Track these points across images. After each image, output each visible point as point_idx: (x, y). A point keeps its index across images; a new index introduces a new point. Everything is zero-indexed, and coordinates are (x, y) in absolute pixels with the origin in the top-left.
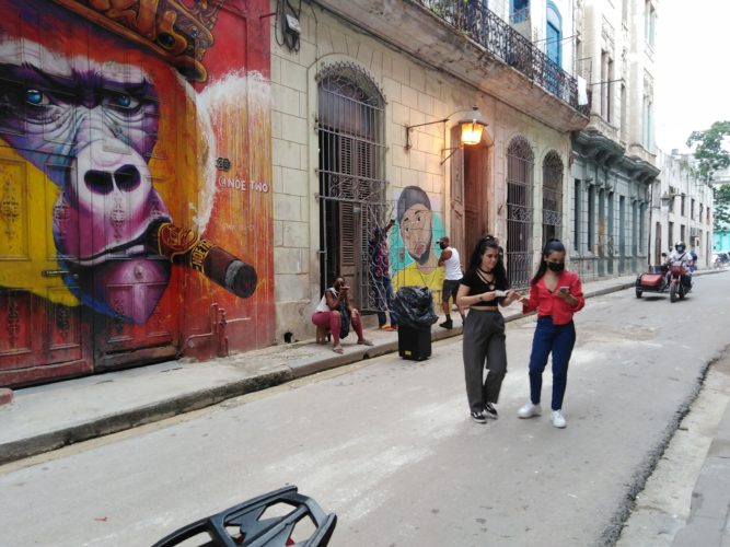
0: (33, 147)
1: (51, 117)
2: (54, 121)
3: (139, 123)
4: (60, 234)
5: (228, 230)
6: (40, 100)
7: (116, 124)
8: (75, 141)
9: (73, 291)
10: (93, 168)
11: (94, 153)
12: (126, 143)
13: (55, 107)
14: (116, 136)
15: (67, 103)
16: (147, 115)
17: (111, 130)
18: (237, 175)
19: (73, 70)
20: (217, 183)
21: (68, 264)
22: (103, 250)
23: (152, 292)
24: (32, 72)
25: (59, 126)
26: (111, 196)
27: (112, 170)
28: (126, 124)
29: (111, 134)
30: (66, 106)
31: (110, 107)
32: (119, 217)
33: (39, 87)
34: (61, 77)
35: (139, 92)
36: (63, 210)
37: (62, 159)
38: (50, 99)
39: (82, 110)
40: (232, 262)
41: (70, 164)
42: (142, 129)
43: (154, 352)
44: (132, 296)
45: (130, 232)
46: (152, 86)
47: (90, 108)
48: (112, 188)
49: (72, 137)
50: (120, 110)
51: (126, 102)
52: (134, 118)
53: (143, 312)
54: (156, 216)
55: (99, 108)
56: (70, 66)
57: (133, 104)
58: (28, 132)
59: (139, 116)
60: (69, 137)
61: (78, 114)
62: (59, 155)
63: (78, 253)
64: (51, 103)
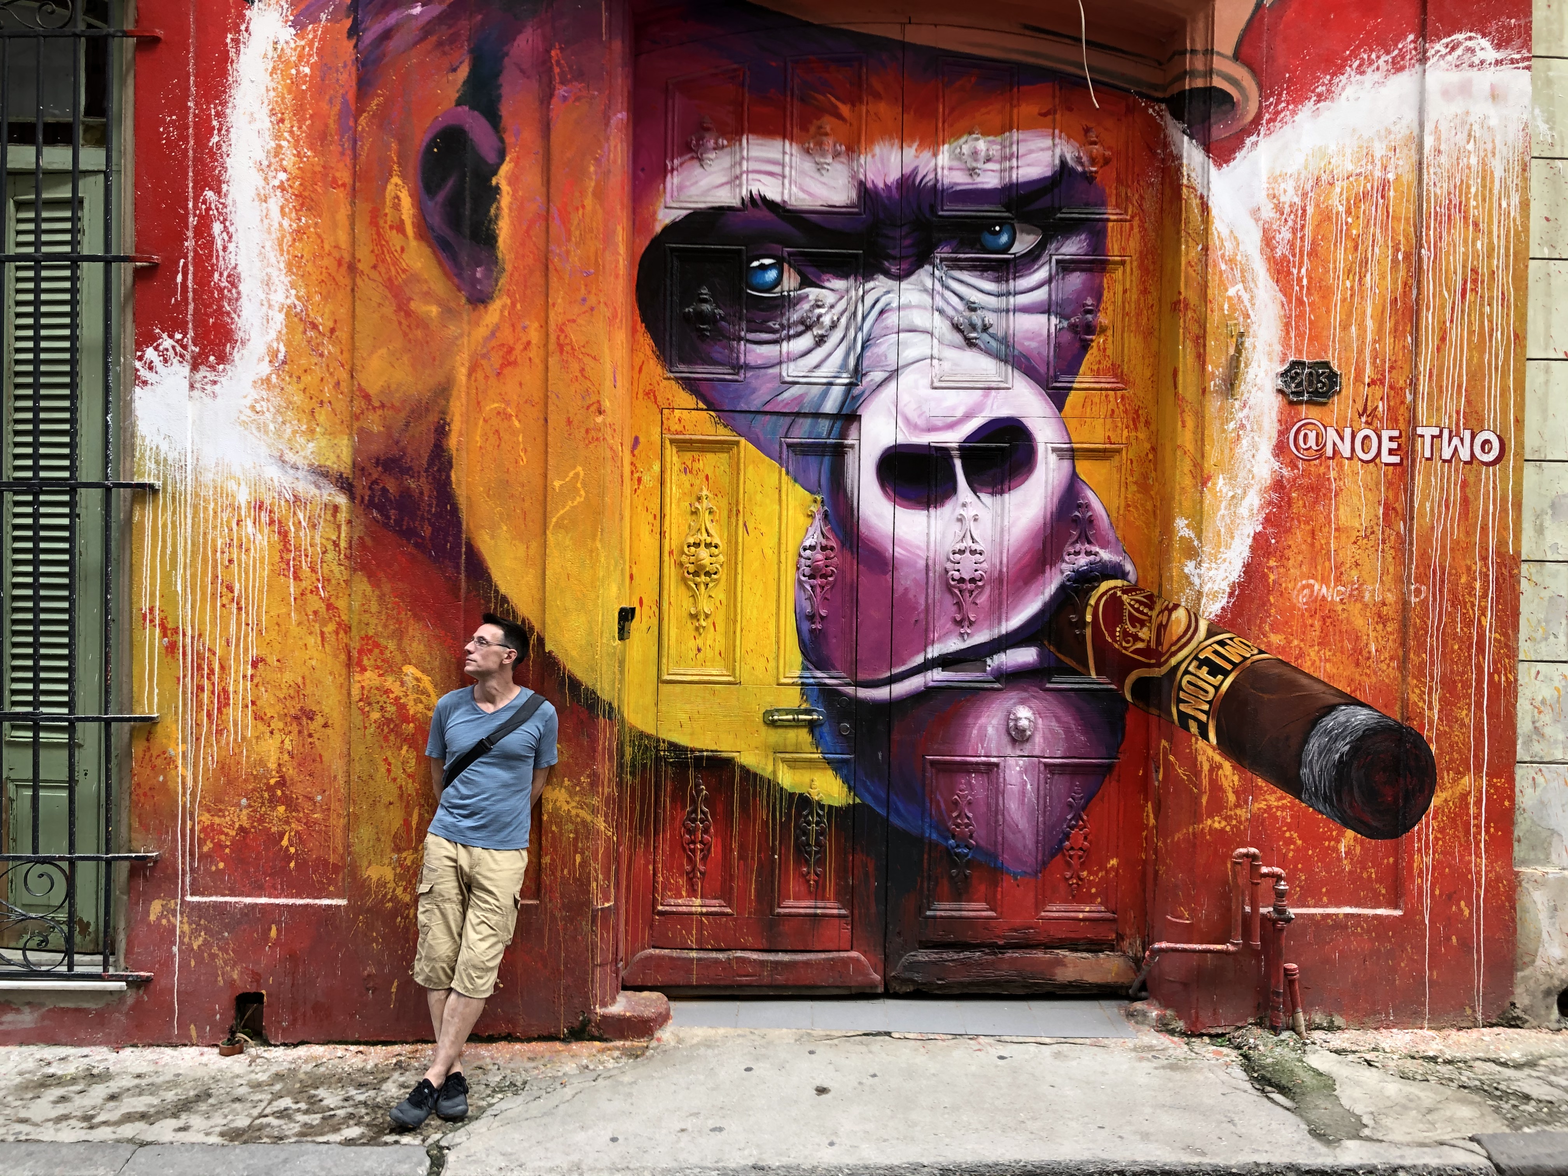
0: (756, 403)
1: (802, 322)
2: (808, 328)
3: (1041, 295)
4: (811, 618)
5: (1319, 606)
6: (778, 281)
7: (972, 308)
8: (858, 373)
9: (837, 766)
10: (901, 440)
11: (904, 398)
12: (997, 357)
13: (813, 293)
14: (970, 343)
15: (845, 276)
16: (1065, 267)
17: (957, 327)
18: (1368, 413)
19: (862, 185)
20: (1280, 449)
21: (828, 695)
22: (919, 659)
23: (1061, 784)
24: (765, 214)
25: (820, 341)
26: (946, 512)
27: (953, 438)
28: (1001, 303)
29: (958, 338)
30: (839, 284)
31: (956, 264)
32: (967, 567)
33: (776, 248)
34: (831, 213)
35: (1044, 202)
36: (820, 556)
37: (824, 425)
38: (800, 273)
39: (880, 284)
40: (1331, 708)
41: (843, 435)
42: (1046, 309)
43: (1060, 962)
44: (997, 790)
45: (998, 610)
46: (1088, 178)
47: (900, 277)
48: (952, 490)
49: (852, 362)
50: (982, 267)
51: (1004, 239)
52: (1024, 283)
53: (1030, 842)
54: (1082, 561)
55: (923, 276)
56: (854, 177)
57: (1023, 243)
58: (747, 367)
59: (1042, 274)
60: (844, 366)
61: (869, 300)
62: (817, 415)
63: (853, 667)
64: (806, 282)
